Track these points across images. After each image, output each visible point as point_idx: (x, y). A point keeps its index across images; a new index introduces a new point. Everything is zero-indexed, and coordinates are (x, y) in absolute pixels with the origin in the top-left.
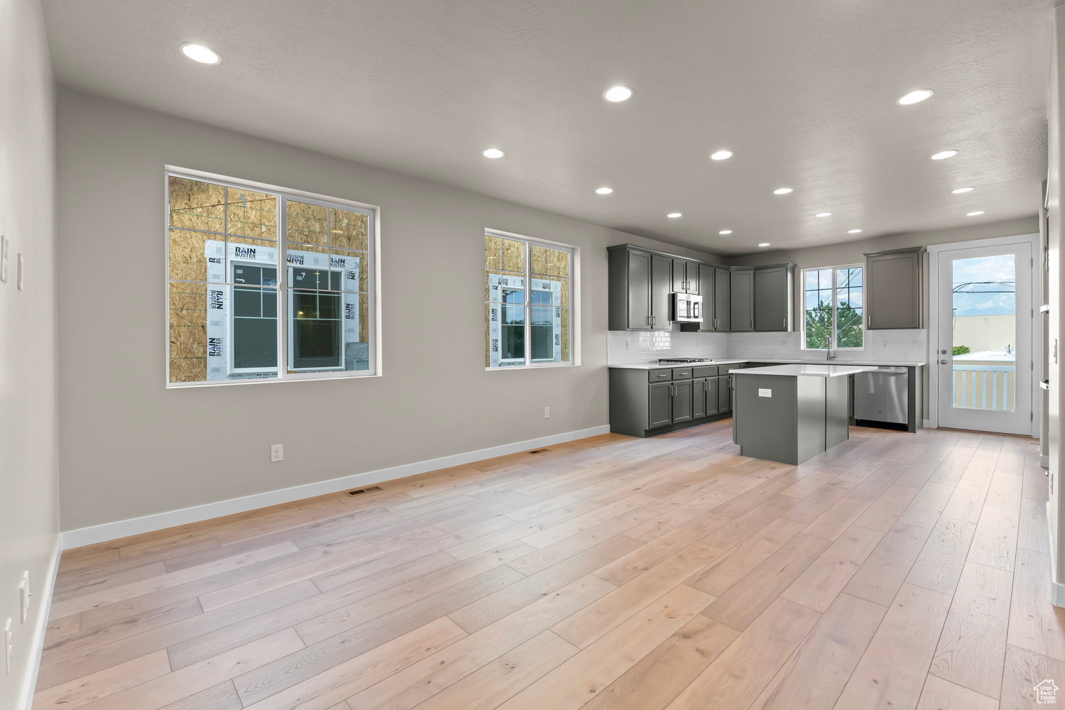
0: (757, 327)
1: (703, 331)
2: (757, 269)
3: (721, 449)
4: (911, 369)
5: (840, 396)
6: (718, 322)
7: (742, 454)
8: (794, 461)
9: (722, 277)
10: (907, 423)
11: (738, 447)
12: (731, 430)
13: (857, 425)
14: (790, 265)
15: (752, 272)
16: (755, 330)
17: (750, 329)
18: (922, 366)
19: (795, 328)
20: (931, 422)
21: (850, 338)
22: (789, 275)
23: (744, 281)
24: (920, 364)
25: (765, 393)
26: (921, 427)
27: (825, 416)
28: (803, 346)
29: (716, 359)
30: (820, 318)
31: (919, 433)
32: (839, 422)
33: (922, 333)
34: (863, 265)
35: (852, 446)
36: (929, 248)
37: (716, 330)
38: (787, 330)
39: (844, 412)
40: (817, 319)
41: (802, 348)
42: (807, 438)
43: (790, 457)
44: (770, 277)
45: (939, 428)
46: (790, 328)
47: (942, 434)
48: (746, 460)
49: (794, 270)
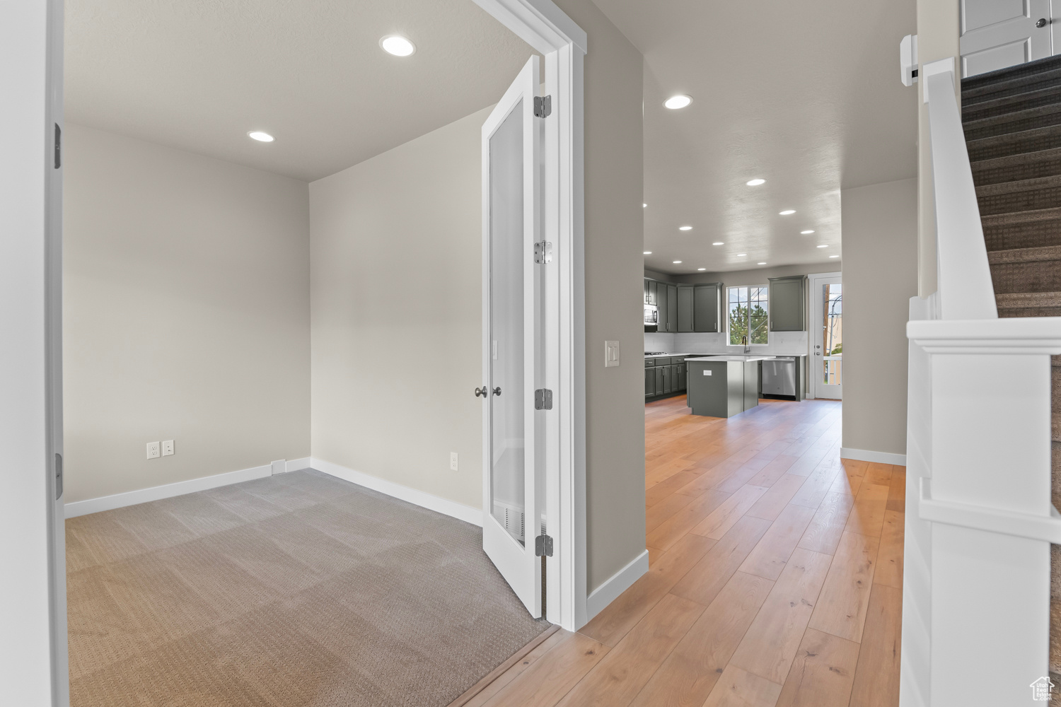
0: (697, 328)
1: (659, 332)
2: (696, 286)
3: (679, 412)
4: (797, 358)
5: (752, 378)
6: (669, 325)
7: (693, 413)
8: (725, 416)
9: (672, 291)
10: (794, 395)
11: (691, 409)
12: (685, 401)
13: (764, 398)
14: (719, 284)
15: (692, 288)
16: (695, 331)
17: (691, 330)
18: (805, 357)
19: (723, 330)
20: (810, 395)
21: (761, 337)
22: (718, 290)
23: (686, 295)
24: (803, 355)
25: (707, 373)
26: (805, 398)
27: (743, 393)
28: (728, 343)
29: (669, 353)
30: (738, 319)
31: (802, 401)
32: (752, 395)
33: (805, 334)
34: (768, 285)
35: (760, 409)
36: (809, 276)
37: (668, 331)
38: (717, 331)
39: (755, 389)
40: (736, 319)
41: (727, 345)
42: (733, 406)
43: (723, 414)
44: (705, 292)
45: (816, 399)
46: (719, 330)
47: (816, 402)
48: (696, 417)
49: (722, 288)
